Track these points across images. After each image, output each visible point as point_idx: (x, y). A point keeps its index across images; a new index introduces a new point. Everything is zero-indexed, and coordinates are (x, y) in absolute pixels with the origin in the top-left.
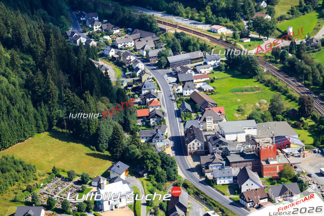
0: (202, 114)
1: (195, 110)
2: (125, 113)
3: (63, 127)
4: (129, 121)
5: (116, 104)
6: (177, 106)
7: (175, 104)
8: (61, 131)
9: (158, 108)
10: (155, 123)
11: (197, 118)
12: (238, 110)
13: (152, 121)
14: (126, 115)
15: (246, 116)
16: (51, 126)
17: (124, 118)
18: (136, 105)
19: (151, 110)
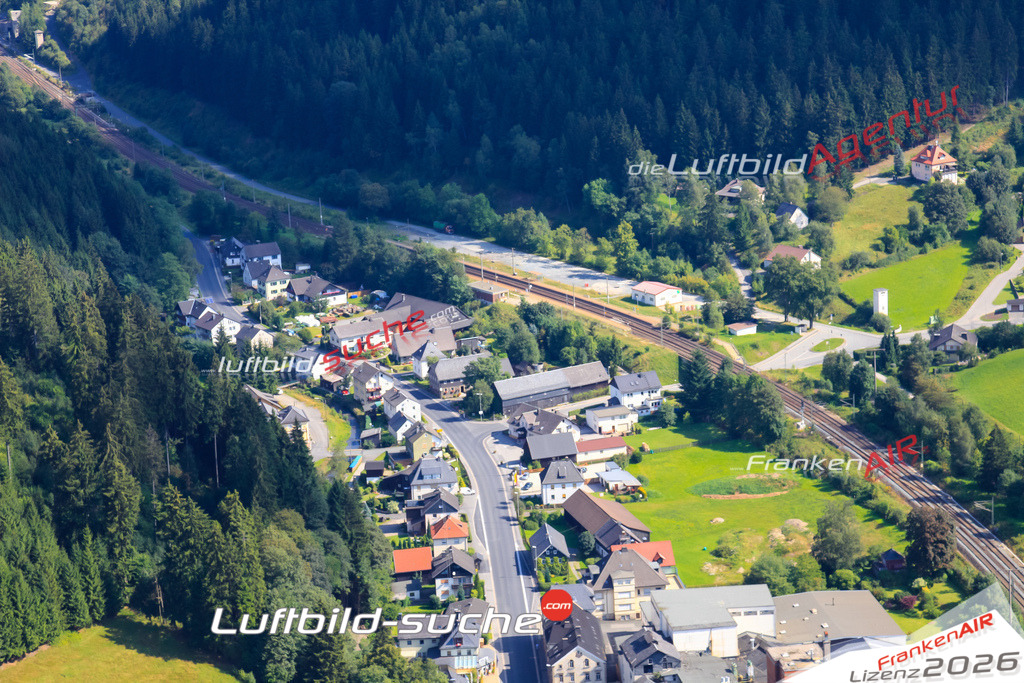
0: (601, 565)
1: (580, 550)
2: (355, 562)
3: (152, 610)
4: (367, 587)
5: (326, 531)
6: (524, 537)
7: (516, 530)
8: (145, 621)
9: (461, 546)
10: (451, 592)
11: (585, 579)
12: (717, 554)
13: (441, 588)
14: (357, 568)
15: (742, 570)
16: (113, 605)
17: (352, 577)
18: (393, 536)
19: (439, 550)
